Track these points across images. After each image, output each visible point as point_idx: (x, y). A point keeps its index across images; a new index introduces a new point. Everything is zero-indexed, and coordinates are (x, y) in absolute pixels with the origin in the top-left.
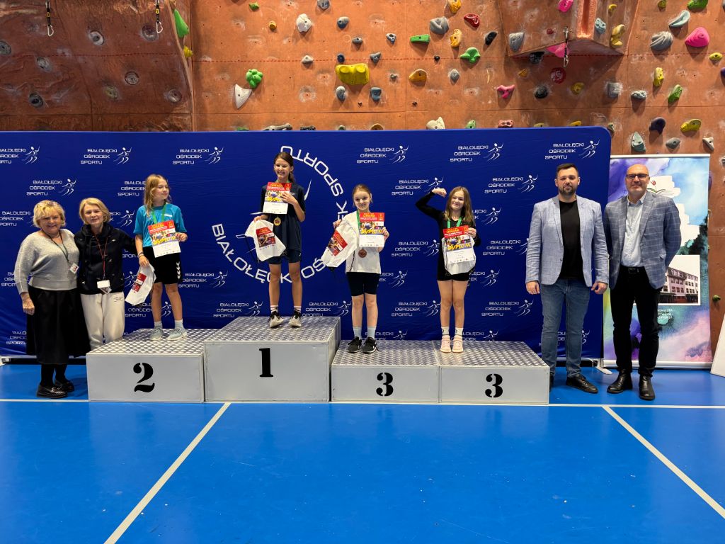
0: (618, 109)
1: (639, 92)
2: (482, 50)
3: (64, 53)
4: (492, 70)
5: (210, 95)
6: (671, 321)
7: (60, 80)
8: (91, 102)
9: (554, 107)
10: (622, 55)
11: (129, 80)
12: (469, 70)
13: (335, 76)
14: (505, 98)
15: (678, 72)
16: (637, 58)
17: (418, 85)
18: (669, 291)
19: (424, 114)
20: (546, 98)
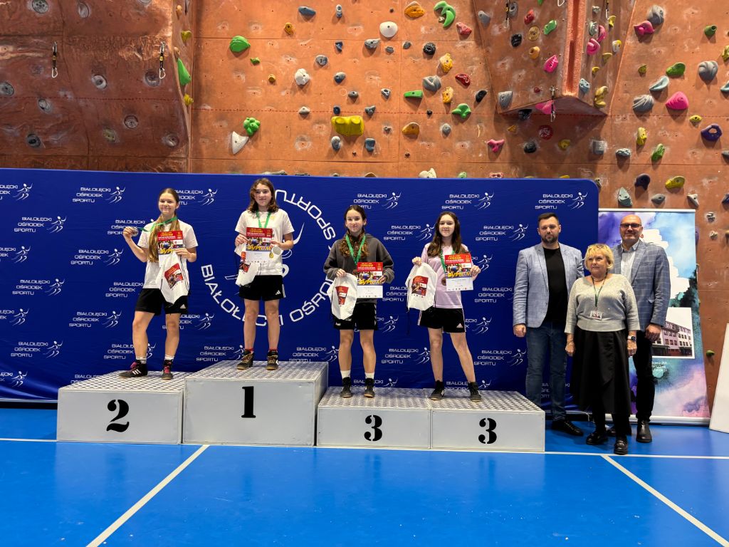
0: (604, 165)
1: (624, 150)
2: (473, 107)
3: (65, 96)
4: (483, 126)
5: (207, 141)
6: (666, 374)
7: (60, 122)
8: (89, 144)
9: (542, 161)
10: (606, 116)
11: (128, 123)
12: (460, 124)
13: (331, 127)
14: (495, 152)
15: (660, 132)
16: (621, 119)
17: (411, 138)
18: (662, 344)
19: (416, 165)
20: (535, 153)
